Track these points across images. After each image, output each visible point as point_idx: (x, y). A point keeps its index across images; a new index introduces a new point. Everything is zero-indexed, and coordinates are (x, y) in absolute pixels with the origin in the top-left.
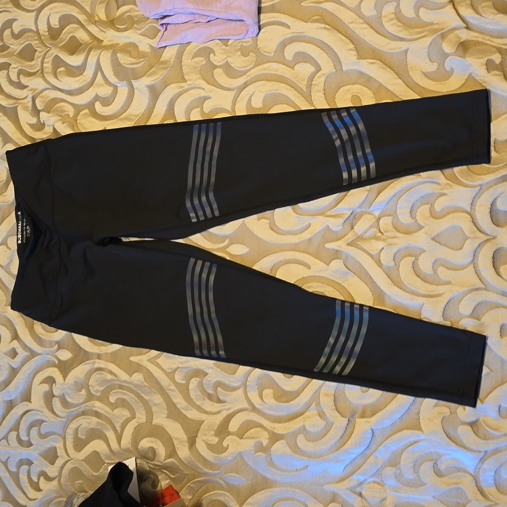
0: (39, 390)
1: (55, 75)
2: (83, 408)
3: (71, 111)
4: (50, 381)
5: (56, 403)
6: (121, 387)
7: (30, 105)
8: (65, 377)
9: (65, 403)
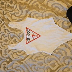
0: (2, 66)
1: (8, 8)
2: (11, 70)
3: (10, 15)
4: (5, 65)
5: (6, 69)
6: (19, 67)
7: (2, 13)
8: (8, 64)
9: (8, 69)
